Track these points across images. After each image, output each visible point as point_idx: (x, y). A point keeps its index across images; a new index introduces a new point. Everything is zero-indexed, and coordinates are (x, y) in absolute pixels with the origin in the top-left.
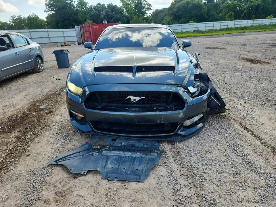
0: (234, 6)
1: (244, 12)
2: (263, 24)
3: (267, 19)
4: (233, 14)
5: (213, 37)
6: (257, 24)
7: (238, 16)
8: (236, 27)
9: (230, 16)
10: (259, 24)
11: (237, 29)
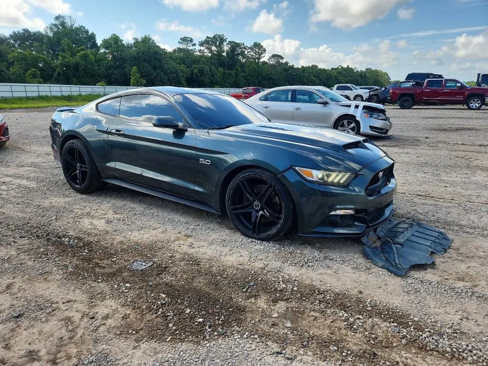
0: (34, 59)
1: (57, 72)
2: (96, 94)
3: (98, 87)
4: (39, 72)
5: (44, 112)
6: (87, 93)
7: (47, 77)
8: (55, 95)
9: (34, 76)
10: (89, 93)
11: (56, 98)
